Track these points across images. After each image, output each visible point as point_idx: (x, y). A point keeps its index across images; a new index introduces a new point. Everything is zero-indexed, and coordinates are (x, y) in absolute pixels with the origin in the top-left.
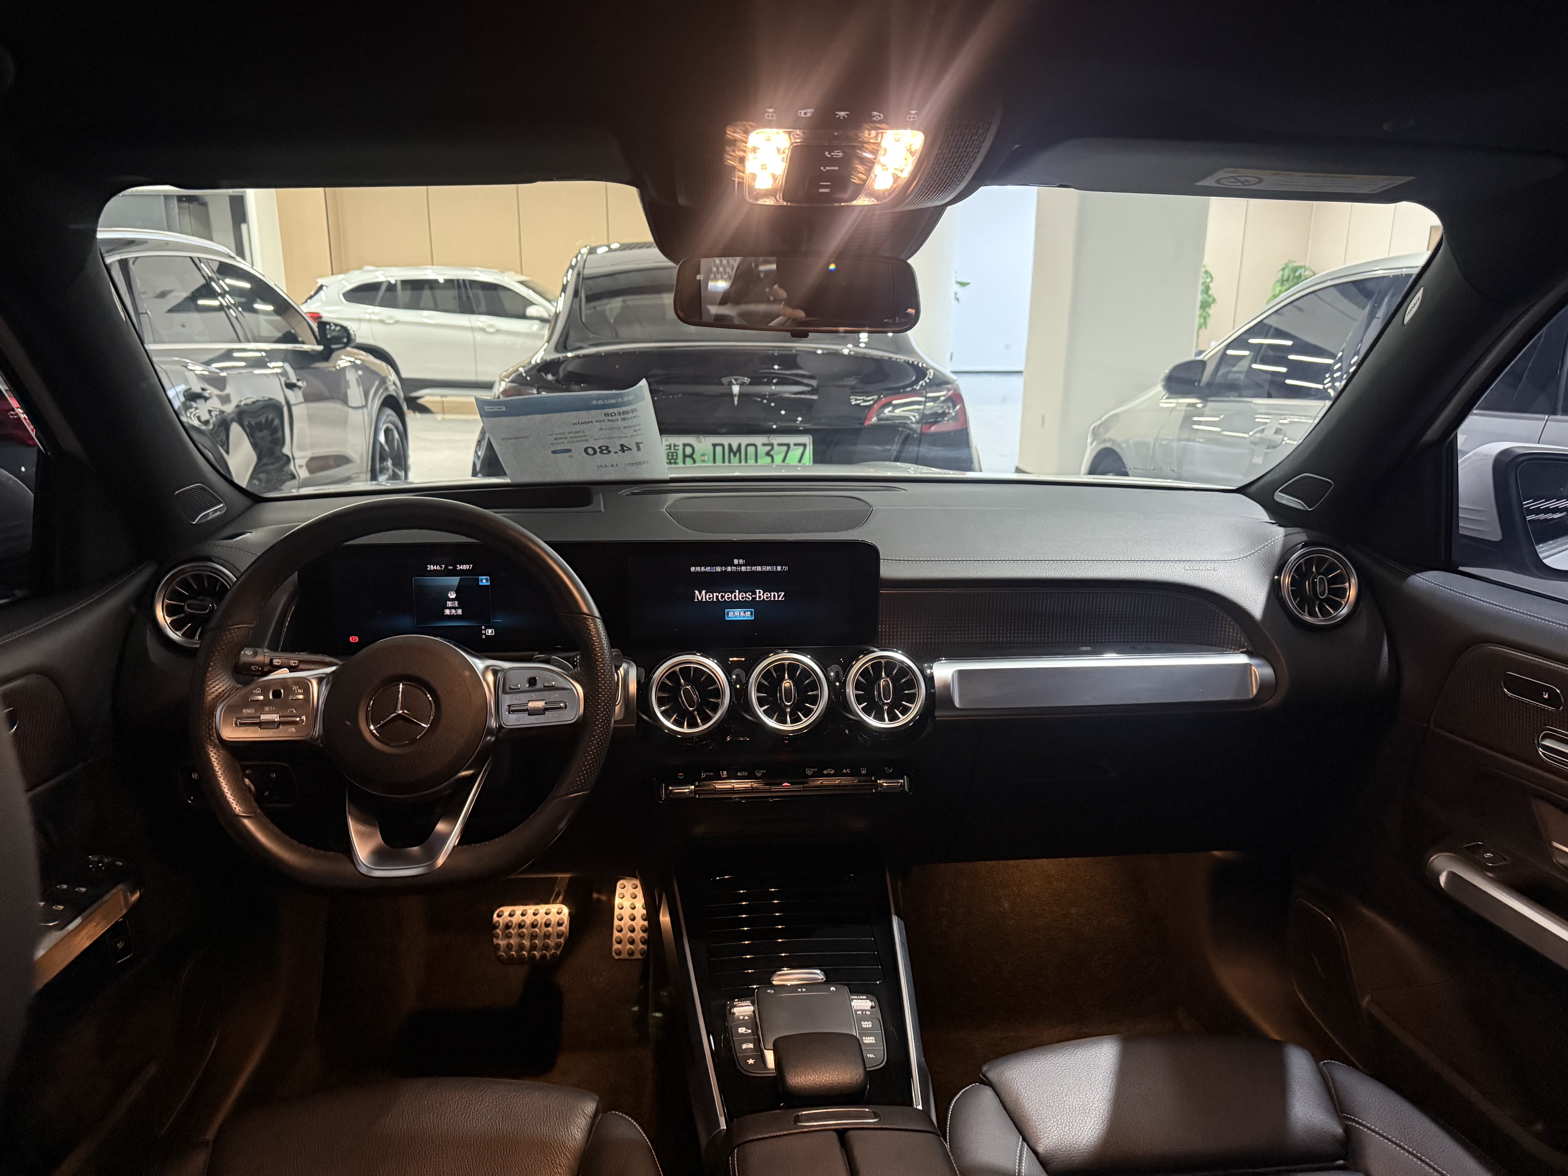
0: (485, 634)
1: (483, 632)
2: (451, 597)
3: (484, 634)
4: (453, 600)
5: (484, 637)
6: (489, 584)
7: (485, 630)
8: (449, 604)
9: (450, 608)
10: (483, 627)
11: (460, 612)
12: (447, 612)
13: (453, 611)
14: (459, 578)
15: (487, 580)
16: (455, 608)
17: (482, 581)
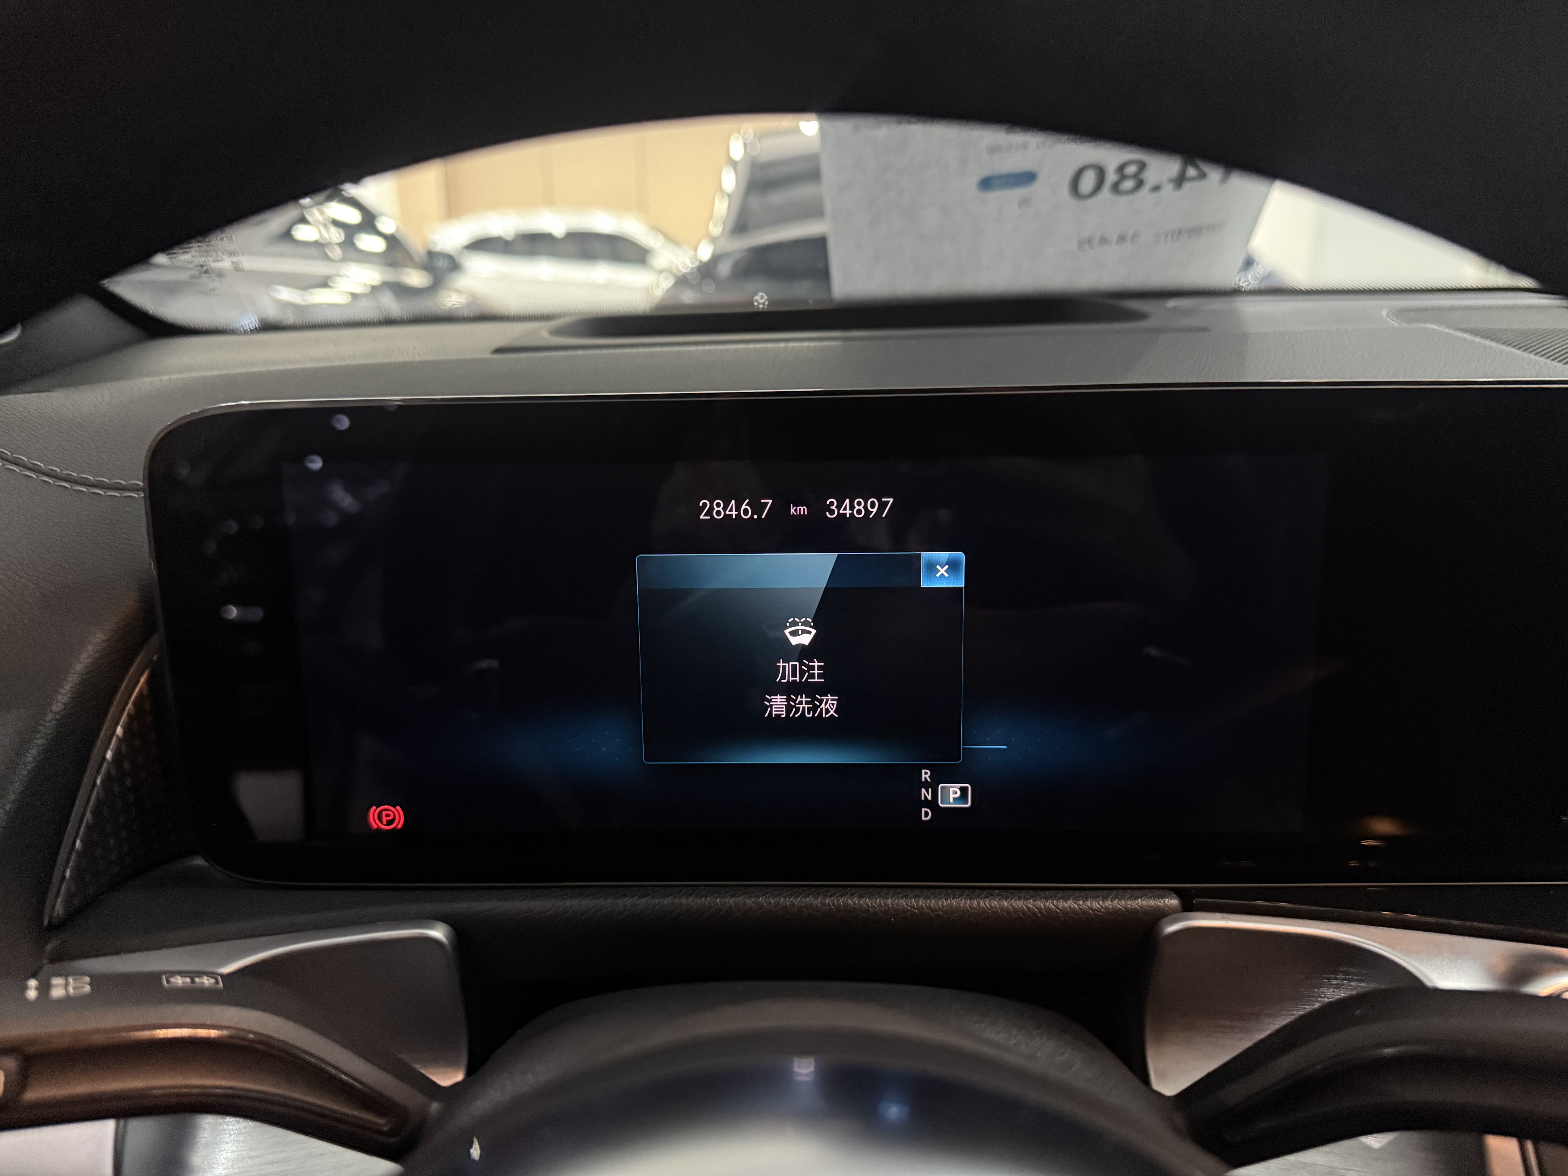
0: (933, 804)
1: (926, 794)
2: (794, 641)
3: (927, 804)
4: (804, 653)
5: (926, 814)
6: (960, 583)
7: (933, 786)
8: (787, 671)
9: (790, 690)
10: (926, 775)
11: (829, 704)
12: (778, 705)
13: (803, 702)
14: (835, 555)
15: (953, 565)
16: (813, 691)
17: (932, 567)
